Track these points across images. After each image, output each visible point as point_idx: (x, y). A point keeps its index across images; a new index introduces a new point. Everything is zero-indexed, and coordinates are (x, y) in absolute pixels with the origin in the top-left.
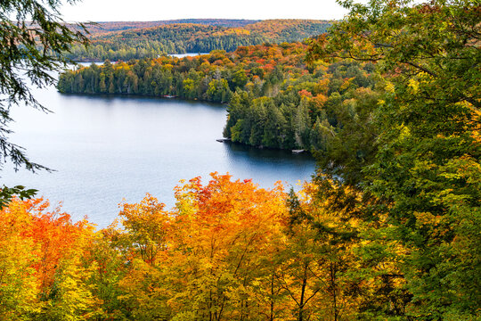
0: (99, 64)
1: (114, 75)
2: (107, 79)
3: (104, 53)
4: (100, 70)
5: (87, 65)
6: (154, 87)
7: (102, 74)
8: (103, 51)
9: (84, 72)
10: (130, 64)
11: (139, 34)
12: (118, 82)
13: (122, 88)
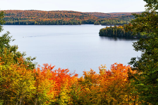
0: (113, 26)
1: (117, 30)
2: (115, 31)
3: (115, 23)
4: (113, 28)
5: (109, 27)
6: (130, 34)
7: (114, 30)
8: (115, 22)
9: (108, 29)
10: (123, 26)
11: (127, 17)
12: (119, 32)
13: (120, 34)
